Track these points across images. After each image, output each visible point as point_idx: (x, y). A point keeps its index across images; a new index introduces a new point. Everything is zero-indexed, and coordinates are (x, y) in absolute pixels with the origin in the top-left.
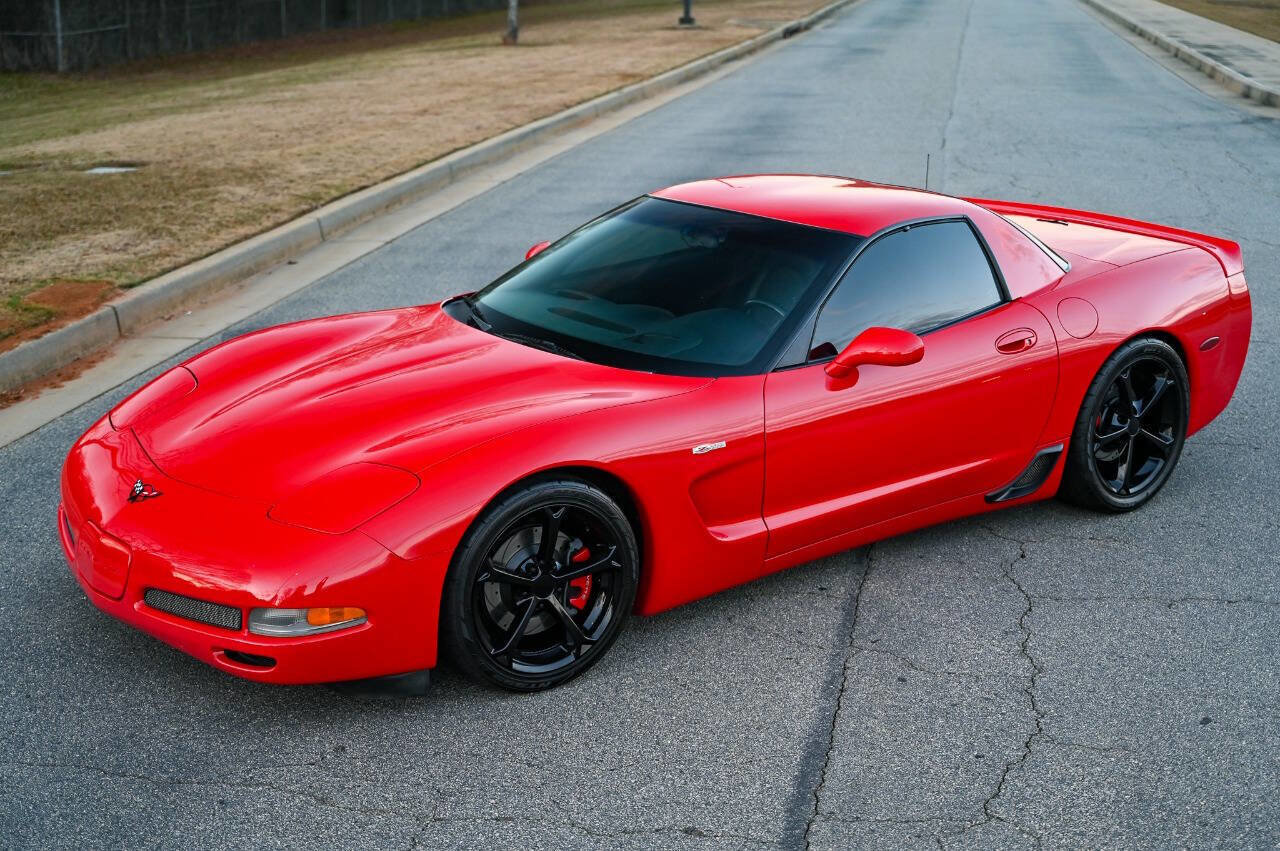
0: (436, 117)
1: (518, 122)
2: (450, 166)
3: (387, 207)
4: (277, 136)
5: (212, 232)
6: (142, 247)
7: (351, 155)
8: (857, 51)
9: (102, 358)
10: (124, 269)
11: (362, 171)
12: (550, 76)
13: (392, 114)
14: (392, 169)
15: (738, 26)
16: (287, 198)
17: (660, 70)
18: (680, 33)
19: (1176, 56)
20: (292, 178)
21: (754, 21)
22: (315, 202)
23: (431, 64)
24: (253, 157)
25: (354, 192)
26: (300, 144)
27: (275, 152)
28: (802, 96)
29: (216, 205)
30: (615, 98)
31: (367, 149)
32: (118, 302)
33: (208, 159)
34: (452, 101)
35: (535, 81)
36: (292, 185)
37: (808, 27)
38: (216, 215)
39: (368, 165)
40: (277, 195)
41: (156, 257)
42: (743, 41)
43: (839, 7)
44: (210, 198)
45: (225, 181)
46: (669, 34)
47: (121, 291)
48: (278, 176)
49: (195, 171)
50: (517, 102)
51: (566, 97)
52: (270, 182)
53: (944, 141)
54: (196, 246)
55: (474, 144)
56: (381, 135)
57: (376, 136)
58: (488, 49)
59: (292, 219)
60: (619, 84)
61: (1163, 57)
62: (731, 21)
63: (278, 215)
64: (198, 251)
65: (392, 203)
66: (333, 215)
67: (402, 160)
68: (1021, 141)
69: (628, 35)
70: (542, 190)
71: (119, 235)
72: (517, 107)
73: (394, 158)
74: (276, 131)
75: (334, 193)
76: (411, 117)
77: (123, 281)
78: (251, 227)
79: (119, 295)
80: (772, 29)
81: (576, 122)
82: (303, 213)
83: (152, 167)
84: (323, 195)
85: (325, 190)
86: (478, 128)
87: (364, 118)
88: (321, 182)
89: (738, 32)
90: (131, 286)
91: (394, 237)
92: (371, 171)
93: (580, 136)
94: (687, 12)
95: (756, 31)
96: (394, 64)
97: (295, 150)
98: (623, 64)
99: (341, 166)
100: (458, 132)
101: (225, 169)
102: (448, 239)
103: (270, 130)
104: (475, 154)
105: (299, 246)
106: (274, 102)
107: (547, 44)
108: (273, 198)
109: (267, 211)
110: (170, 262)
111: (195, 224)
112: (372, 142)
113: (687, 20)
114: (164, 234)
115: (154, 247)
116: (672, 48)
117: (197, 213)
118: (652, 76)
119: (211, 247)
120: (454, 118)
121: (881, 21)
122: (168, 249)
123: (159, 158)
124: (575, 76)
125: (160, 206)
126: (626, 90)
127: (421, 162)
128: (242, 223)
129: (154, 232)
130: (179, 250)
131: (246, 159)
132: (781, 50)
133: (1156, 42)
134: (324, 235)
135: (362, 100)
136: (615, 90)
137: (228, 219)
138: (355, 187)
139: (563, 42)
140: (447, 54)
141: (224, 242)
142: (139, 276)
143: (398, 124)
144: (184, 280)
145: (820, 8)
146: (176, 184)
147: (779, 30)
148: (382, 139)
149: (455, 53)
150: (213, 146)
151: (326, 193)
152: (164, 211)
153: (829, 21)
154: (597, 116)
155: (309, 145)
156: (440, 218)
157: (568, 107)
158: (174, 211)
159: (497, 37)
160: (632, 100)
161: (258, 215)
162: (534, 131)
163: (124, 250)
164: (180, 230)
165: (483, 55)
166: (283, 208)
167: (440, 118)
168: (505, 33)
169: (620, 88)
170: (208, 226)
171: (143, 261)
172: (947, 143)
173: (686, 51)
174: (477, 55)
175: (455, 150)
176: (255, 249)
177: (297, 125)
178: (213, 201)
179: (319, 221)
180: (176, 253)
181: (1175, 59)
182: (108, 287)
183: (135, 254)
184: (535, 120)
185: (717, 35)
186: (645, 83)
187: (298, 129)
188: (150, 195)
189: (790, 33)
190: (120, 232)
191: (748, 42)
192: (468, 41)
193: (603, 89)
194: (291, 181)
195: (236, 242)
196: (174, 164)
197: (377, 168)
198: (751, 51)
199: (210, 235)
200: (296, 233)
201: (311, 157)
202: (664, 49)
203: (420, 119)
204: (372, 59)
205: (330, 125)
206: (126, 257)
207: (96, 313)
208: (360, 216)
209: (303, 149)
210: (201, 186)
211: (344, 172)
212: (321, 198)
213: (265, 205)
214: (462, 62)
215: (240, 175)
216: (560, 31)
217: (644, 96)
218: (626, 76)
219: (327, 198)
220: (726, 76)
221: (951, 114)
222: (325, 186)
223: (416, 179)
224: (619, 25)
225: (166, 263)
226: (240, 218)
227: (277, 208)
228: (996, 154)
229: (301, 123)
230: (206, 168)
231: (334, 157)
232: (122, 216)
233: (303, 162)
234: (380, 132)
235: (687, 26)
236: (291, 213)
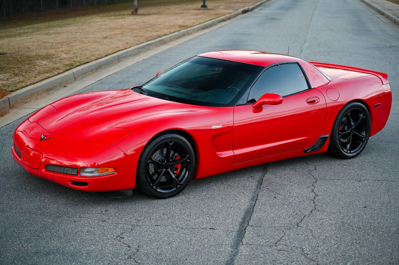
0: (111, 39)
1: (142, 42)
2: (118, 56)
3: (96, 69)
4: (52, 45)
5: (37, 75)
6: (13, 79)
7: (81, 51)
8: (272, 19)
9: (6, 114)
10: (9, 86)
11: (86, 57)
12: (152, 26)
13: (94, 38)
14: (97, 56)
15: (224, 9)
16: (61, 65)
17: (194, 25)
18: (201, 11)
19: (395, 22)
20: (62, 59)
21: (231, 7)
22: (71, 67)
23: (104, 21)
24: (45, 52)
25: (84, 64)
26: (62, 47)
27: (54, 50)
28: (249, 35)
29: (36, 67)
30: (177, 34)
31: (87, 49)
32: (9, 96)
33: (29, 52)
34: (116, 34)
35: (147, 27)
36: (62, 61)
37: (252, 10)
38: (37, 70)
39: (88, 55)
40: (57, 64)
41: (19, 82)
42: (227, 14)
43: (264, 2)
44: (34, 64)
45: (37, 59)
46: (197, 11)
47: (9, 93)
48: (56, 58)
49: (25, 56)
50: (140, 35)
51: (159, 33)
52: (54, 60)
53: (302, 51)
54: (32, 80)
55: (126, 49)
56: (91, 45)
57: (90, 45)
58: (126, 16)
59: (64, 72)
60: (179, 29)
61: (390, 23)
62: (221, 7)
63: (59, 70)
64: (33, 81)
65: (99, 68)
66: (78, 71)
67: (101, 53)
68: (330, 51)
69: (181, 11)
70: (153, 65)
71: (4, 76)
72: (141, 36)
73: (97, 53)
74: (51, 43)
75: (78, 64)
76: (101, 39)
77: (10, 89)
78: (50, 74)
79: (9, 94)
80: (238, 10)
81: (163, 42)
82: (68, 70)
83: (8, 54)
84: (74, 64)
85: (74, 63)
86: (127, 43)
87: (83, 39)
88: (73, 60)
89: (224, 11)
90: (12, 91)
91: (100, 79)
92: (90, 57)
93: (165, 47)
94: (204, 3)
95: (231, 11)
96: (89, 21)
97: (61, 49)
98: (180, 22)
99: (79, 55)
100: (120, 44)
101: (36, 55)
102: (120, 80)
103: (49, 43)
104: (127, 52)
105: (67, 81)
106: (47, 34)
107: (149, 14)
108: (56, 65)
109: (55, 69)
110: (24, 84)
111: (30, 73)
112: (88, 47)
113: (204, 6)
114: (20, 75)
115: (18, 79)
116: (199, 17)
117: (30, 69)
118: (191, 27)
119: (38, 80)
120: (118, 40)
121: (281, 8)
122: (23, 80)
123: (10, 52)
124: (161, 26)
125: (16, 67)
126: (181, 31)
127: (108, 54)
128: (47, 73)
129: (16, 75)
130: (27, 80)
131: (43, 52)
132: (241, 18)
133: (388, 17)
134: (75, 78)
135: (81, 33)
136: (177, 31)
137: (41, 71)
138: (85, 62)
139: (155, 14)
140: (110, 18)
141: (42, 78)
142: (15, 88)
143: (97, 41)
144: (30, 90)
145: (257, 3)
146: (20, 60)
147: (240, 11)
148: (92, 46)
149: (113, 17)
150: (29, 48)
151: (75, 64)
152: (18, 68)
153: (260, 8)
154: (171, 40)
155: (65, 48)
156: (116, 73)
157: (160, 37)
158: (22, 68)
159: (129, 12)
160: (184, 35)
161: (52, 70)
162: (148, 45)
163: (8, 80)
164: (26, 74)
165: (125, 18)
166: (60, 68)
167: (112, 40)
168: (133, 10)
169: (179, 30)
170: (35, 73)
171: (15, 84)
172: (303, 52)
173: (204, 18)
174: (122, 18)
175: (120, 51)
176: (53, 81)
177: (59, 42)
178: (35, 65)
179: (73, 72)
180: (26, 81)
181: (394, 24)
182: (5, 91)
183: (12, 81)
184: (148, 41)
185: (216, 12)
186: (189, 29)
187: (59, 43)
188: (11, 63)
189: (245, 12)
190: (4, 75)
191: (229, 15)
192: (117, 13)
193: (173, 31)
194: (61, 60)
195: (46, 79)
196: (17, 54)
197: (92, 56)
198: (229, 19)
199: (36, 76)
200: (66, 76)
201: (67, 52)
202: (195, 17)
203: (104, 40)
204: (80, 20)
205: (71, 41)
206: (9, 82)
207: (3, 99)
208: (88, 72)
209: (63, 49)
210: (29, 61)
211: (80, 57)
212: (73, 65)
213: (54, 67)
214: (116, 21)
215: (42, 57)
216: (154, 10)
217: (188, 34)
218: (181, 26)
219: (76, 65)
220: (220, 27)
221: (305, 42)
222: (74, 61)
223: (106, 60)
224: (177, 8)
225: (23, 84)
226: (46, 71)
227: (58, 68)
228: (321, 55)
229: (60, 41)
230: (29, 55)
231: (75, 52)
232: (4, 70)
233: (65, 53)
234: (91, 44)
235: (204, 8)
236: (63, 70)
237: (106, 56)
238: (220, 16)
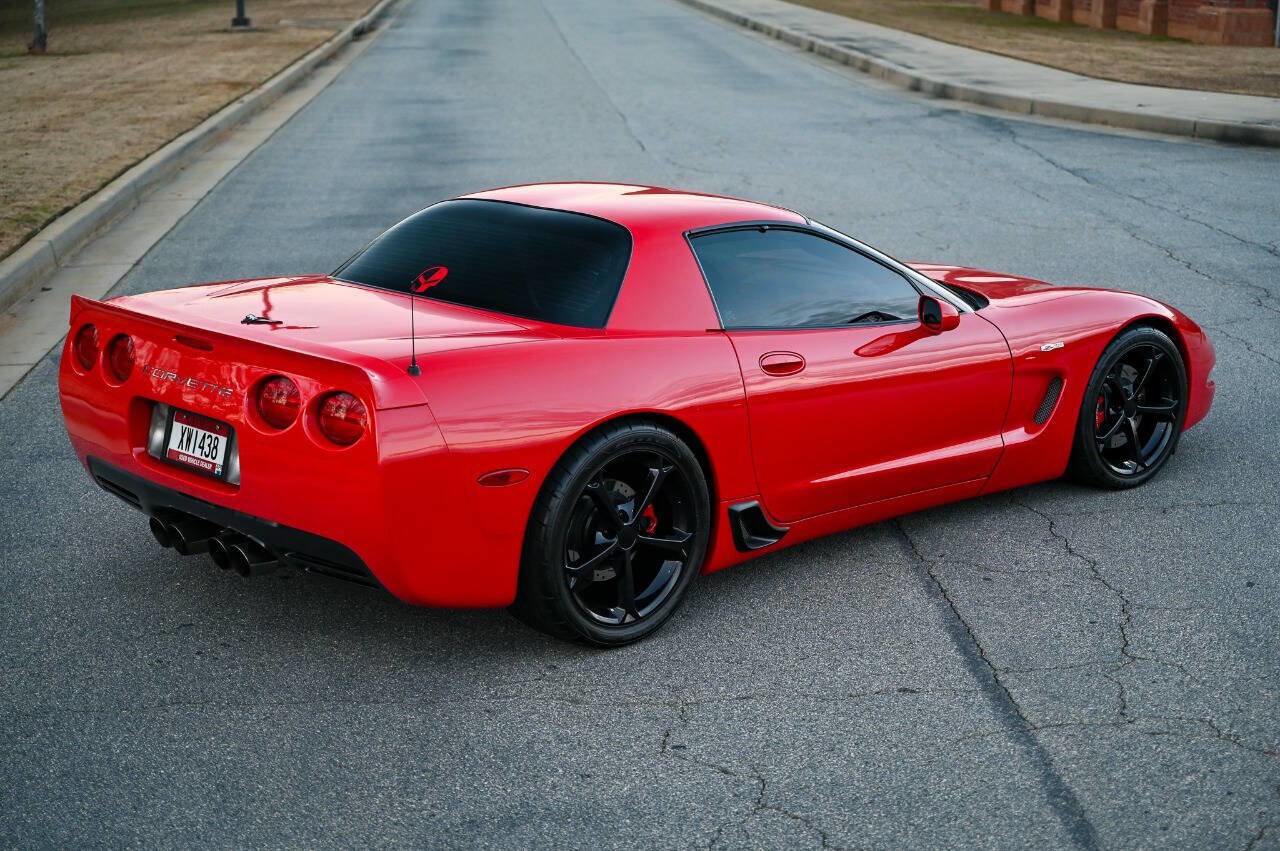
0: (65, 134)
2: (135, 183)
7: (17, 176)
8: (454, 53)
11: (50, 192)
12: (140, 86)
13: (7, 132)
15: (299, 27)
16: (1, 222)
17: (262, 77)
18: (238, 37)
19: (811, 49)
21: (314, 22)
22: (32, 224)
25: (62, 213)
30: (238, 111)
31: (27, 168)
34: (63, 116)
35: (132, 92)
37: (372, 27)
39: (51, 186)
42: (320, 45)
43: (391, 5)
46: (227, 38)
50: (140, 116)
55: (140, 161)
56: (26, 154)
57: (22, 156)
59: (25, 240)
60: (234, 94)
61: (797, 52)
63: (5, 238)
66: (60, 237)
67: (81, 179)
69: (176, 39)
70: (253, 206)
72: (147, 120)
75: (44, 215)
76: (36, 134)
80: (340, 30)
81: (217, 137)
82: (28, 238)
84: (35, 217)
85: (30, 212)
86: (128, 144)
88: (18, 204)
89: (307, 35)
92: (60, 192)
93: (236, 150)
94: (241, 11)
95: (327, 34)
98: (215, 72)
99: (21, 188)
100: (109, 147)
104: (150, 172)
112: (24, 161)
113: (241, 21)
118: (259, 84)
120: (89, 134)
126: (245, 99)
132: (366, 54)
133: (780, 36)
136: (235, 100)
138: (60, 209)
139: (101, 50)
143: (30, 142)
145: (374, 7)
147: (348, 31)
148: (32, 158)
151: (35, 214)
154: (234, 129)
156: (167, 237)
162: (189, 146)
167: (71, 134)
169: (238, 98)
175: (127, 168)
179: (51, 242)
181: (811, 54)
184: (181, 133)
186: (258, 92)
189: (360, 34)
191: (327, 46)
197: (63, 189)
198: (334, 56)
200: (36, 257)
202: (240, 52)
203: (48, 136)
208: (80, 240)
211: (32, 194)
212: (34, 220)
218: (231, 85)
219: (42, 221)
220: (332, 83)
221: (622, 116)
222: (27, 208)
234: (20, 150)
235: (242, 28)
236: (18, 237)
237: (104, 186)
238: (311, 47)
